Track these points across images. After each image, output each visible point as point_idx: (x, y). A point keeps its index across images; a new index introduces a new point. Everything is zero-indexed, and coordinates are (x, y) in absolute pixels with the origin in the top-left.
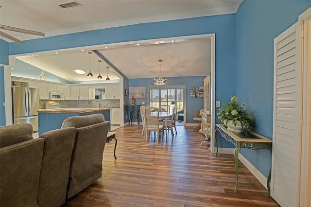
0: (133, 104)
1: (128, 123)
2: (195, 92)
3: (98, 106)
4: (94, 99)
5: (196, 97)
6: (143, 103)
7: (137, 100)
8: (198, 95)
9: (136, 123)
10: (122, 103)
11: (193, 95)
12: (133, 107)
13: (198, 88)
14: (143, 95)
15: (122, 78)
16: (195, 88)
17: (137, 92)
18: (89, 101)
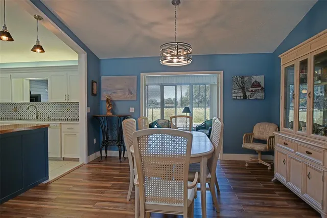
0: (110, 114)
1: (98, 154)
2: (243, 88)
3: (35, 116)
4: (28, 101)
5: (245, 97)
6: (132, 110)
7: (117, 103)
8: (248, 94)
9: (114, 153)
10: (83, 112)
11: (239, 95)
12: (109, 119)
13: (250, 79)
14: (131, 93)
15: (84, 55)
16: (243, 78)
17: (118, 86)
18: (15, 107)
